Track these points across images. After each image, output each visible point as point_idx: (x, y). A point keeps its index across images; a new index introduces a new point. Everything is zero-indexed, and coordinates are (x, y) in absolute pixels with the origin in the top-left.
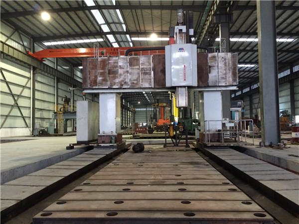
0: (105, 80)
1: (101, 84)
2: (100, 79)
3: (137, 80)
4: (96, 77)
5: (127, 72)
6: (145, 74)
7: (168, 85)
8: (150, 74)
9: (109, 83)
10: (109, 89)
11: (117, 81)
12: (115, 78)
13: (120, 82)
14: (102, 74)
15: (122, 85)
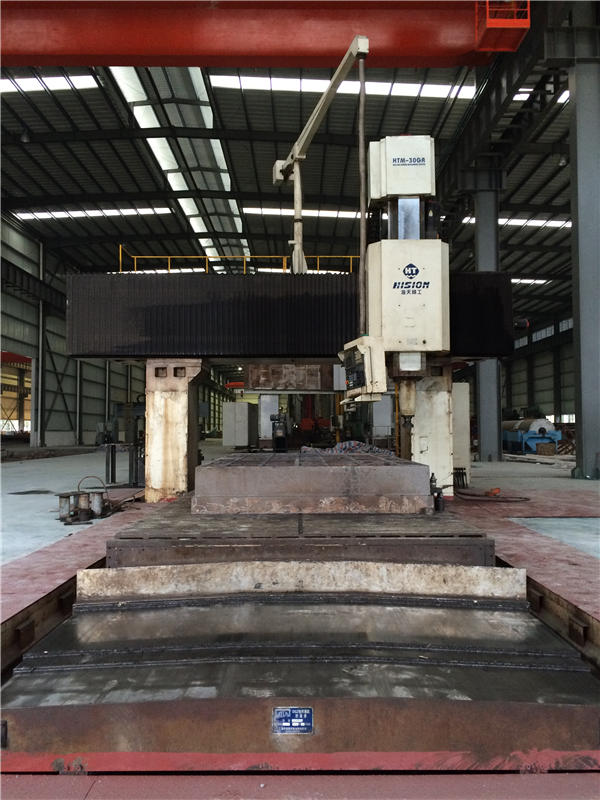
0: (268, 381)
1: (265, 385)
2: (262, 379)
3: (302, 381)
4: (259, 377)
5: (293, 373)
6: (312, 375)
7: (335, 389)
8: (317, 376)
9: (272, 384)
10: (272, 390)
11: (283, 381)
12: (279, 378)
13: (285, 384)
14: (265, 374)
15: (287, 387)
